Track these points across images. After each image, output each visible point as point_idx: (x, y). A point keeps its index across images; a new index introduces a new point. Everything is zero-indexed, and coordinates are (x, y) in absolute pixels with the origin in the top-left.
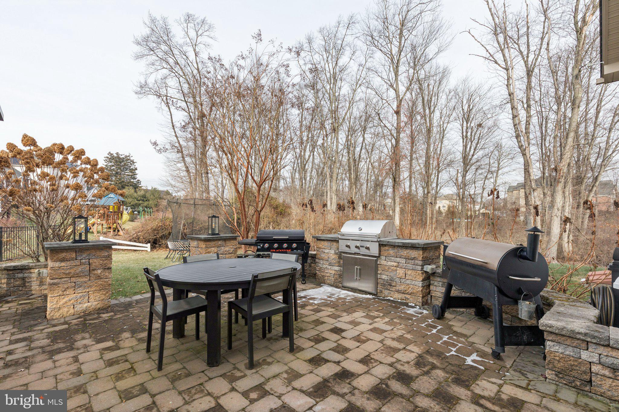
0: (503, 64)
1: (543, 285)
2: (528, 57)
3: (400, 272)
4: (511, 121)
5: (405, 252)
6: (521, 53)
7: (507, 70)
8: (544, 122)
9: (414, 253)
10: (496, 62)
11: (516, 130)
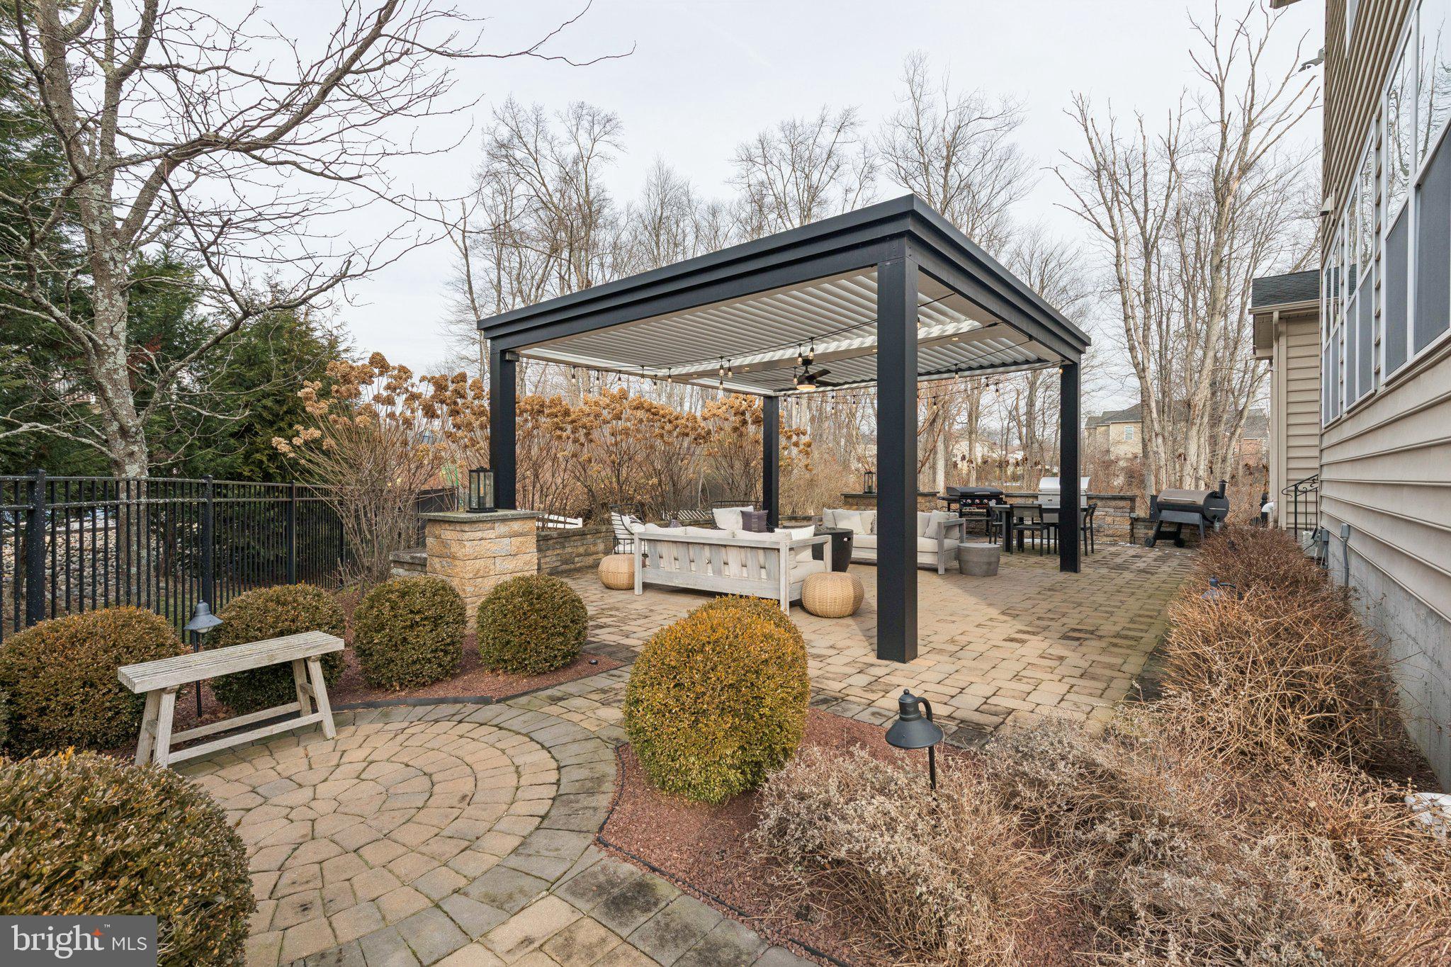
0: (1110, 230)
1: (1225, 513)
2: (1145, 221)
3: (1109, 519)
4: (1122, 324)
5: (1113, 503)
6: (1135, 212)
7: (1116, 241)
8: (1164, 319)
9: (1121, 503)
10: (1099, 226)
11: (1130, 339)
